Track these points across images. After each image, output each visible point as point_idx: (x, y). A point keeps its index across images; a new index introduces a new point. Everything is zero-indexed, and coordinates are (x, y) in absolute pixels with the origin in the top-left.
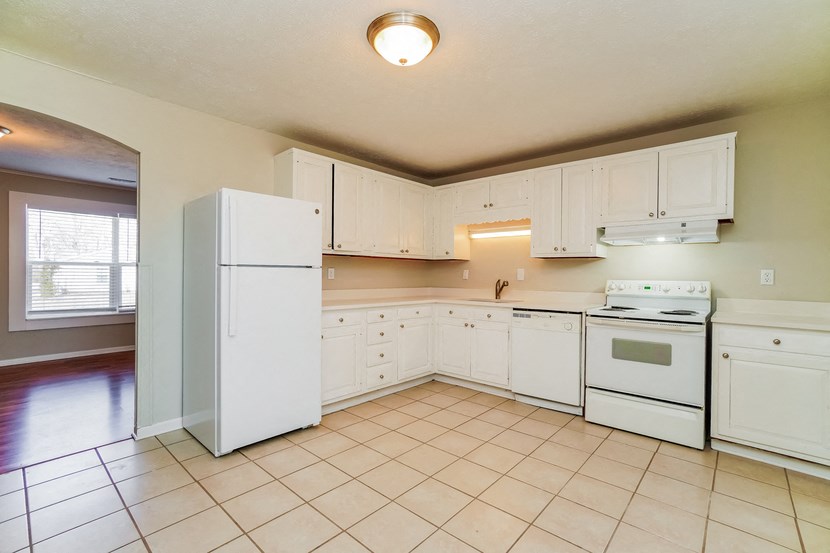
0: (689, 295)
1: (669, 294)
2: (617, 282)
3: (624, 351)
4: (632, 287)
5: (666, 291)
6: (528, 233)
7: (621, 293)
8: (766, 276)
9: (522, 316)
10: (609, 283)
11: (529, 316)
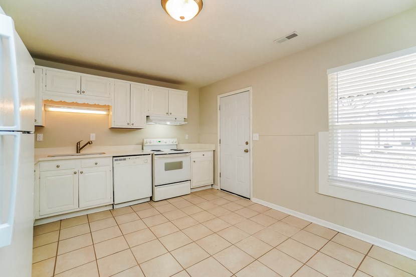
0: (172, 144)
1: (167, 144)
2: (148, 140)
3: (170, 167)
4: (154, 141)
5: (166, 143)
6: (105, 113)
7: (151, 144)
8: (187, 137)
9: (121, 160)
10: (145, 140)
11: (125, 159)
